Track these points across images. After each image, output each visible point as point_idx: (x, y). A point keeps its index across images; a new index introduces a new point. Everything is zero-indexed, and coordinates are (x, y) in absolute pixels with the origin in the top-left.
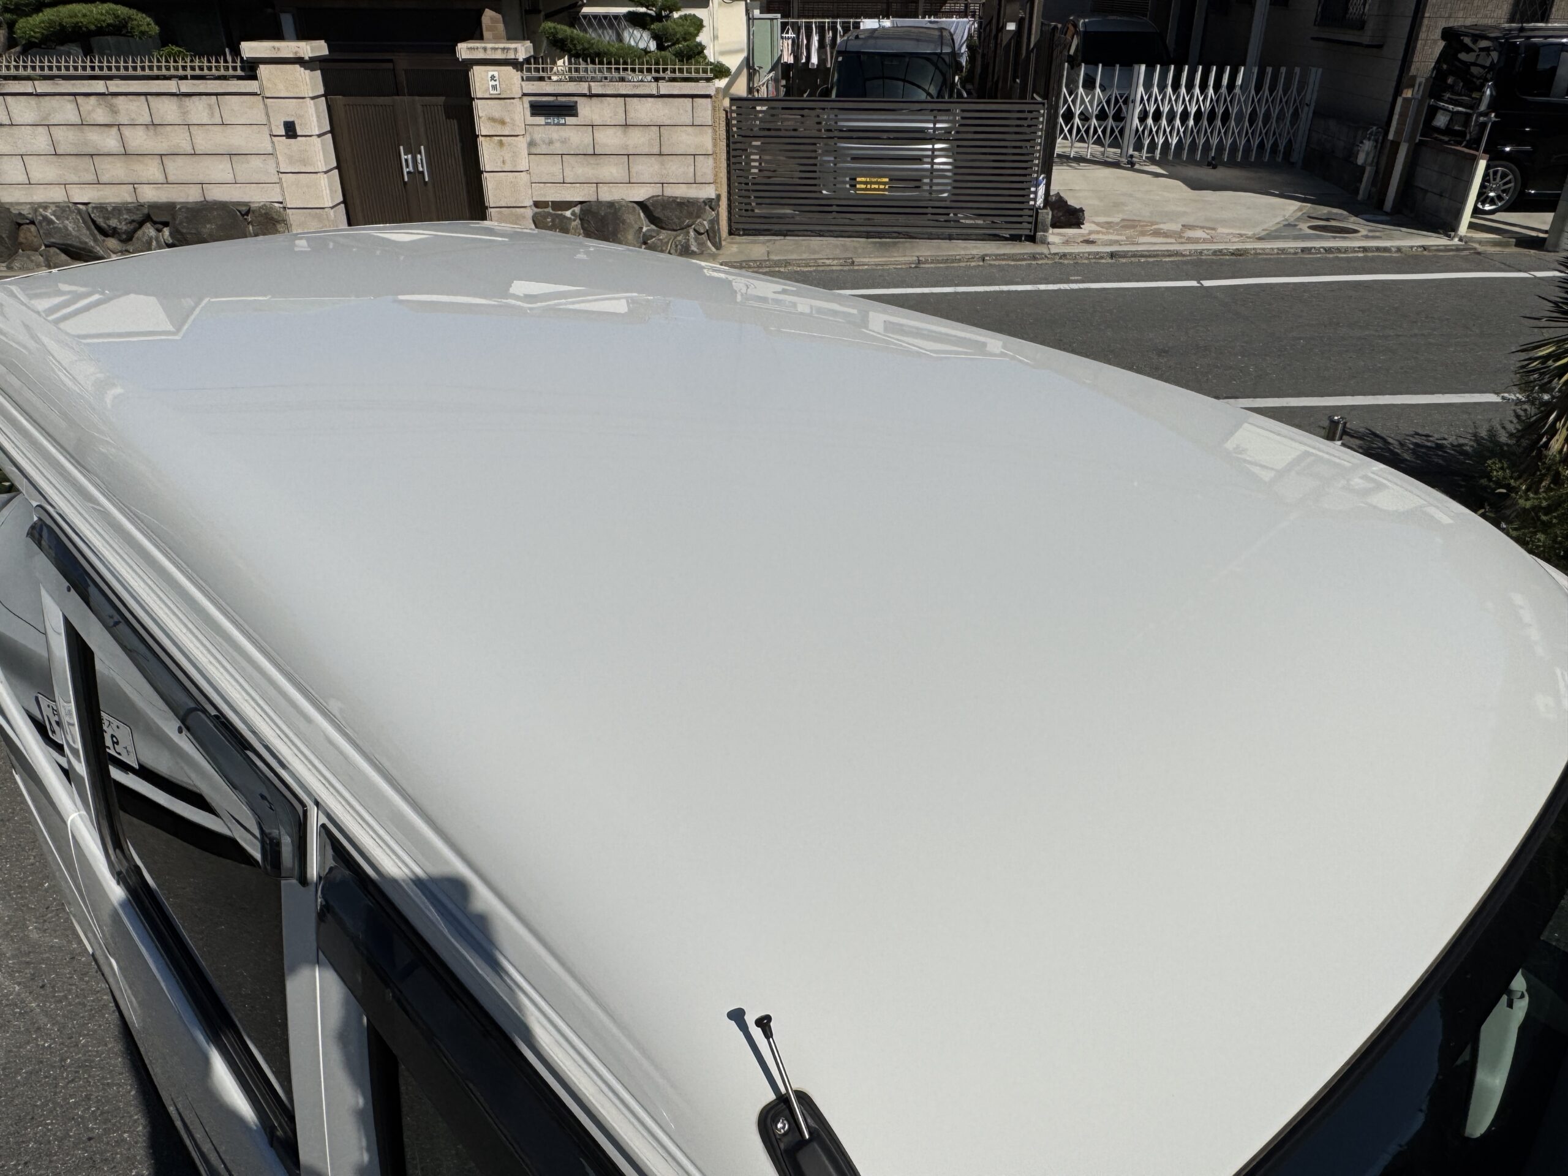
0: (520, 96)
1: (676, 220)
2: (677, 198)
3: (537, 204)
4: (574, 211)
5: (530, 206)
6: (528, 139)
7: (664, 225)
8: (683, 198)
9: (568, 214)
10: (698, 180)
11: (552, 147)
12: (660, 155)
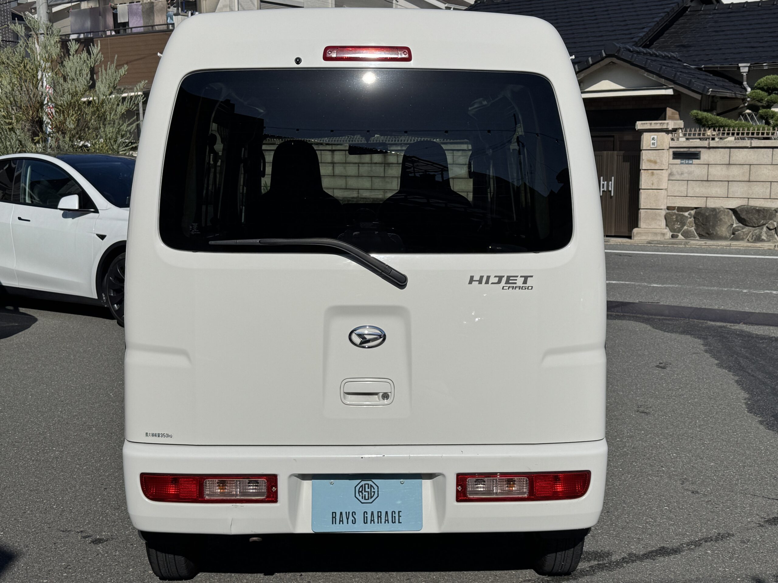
0: (668, 148)
1: (755, 221)
2: (757, 207)
3: (668, 208)
4: (690, 213)
5: (665, 209)
6: (670, 172)
7: (747, 224)
8: (761, 207)
9: (686, 214)
10: (772, 197)
11: (683, 176)
12: (749, 181)
